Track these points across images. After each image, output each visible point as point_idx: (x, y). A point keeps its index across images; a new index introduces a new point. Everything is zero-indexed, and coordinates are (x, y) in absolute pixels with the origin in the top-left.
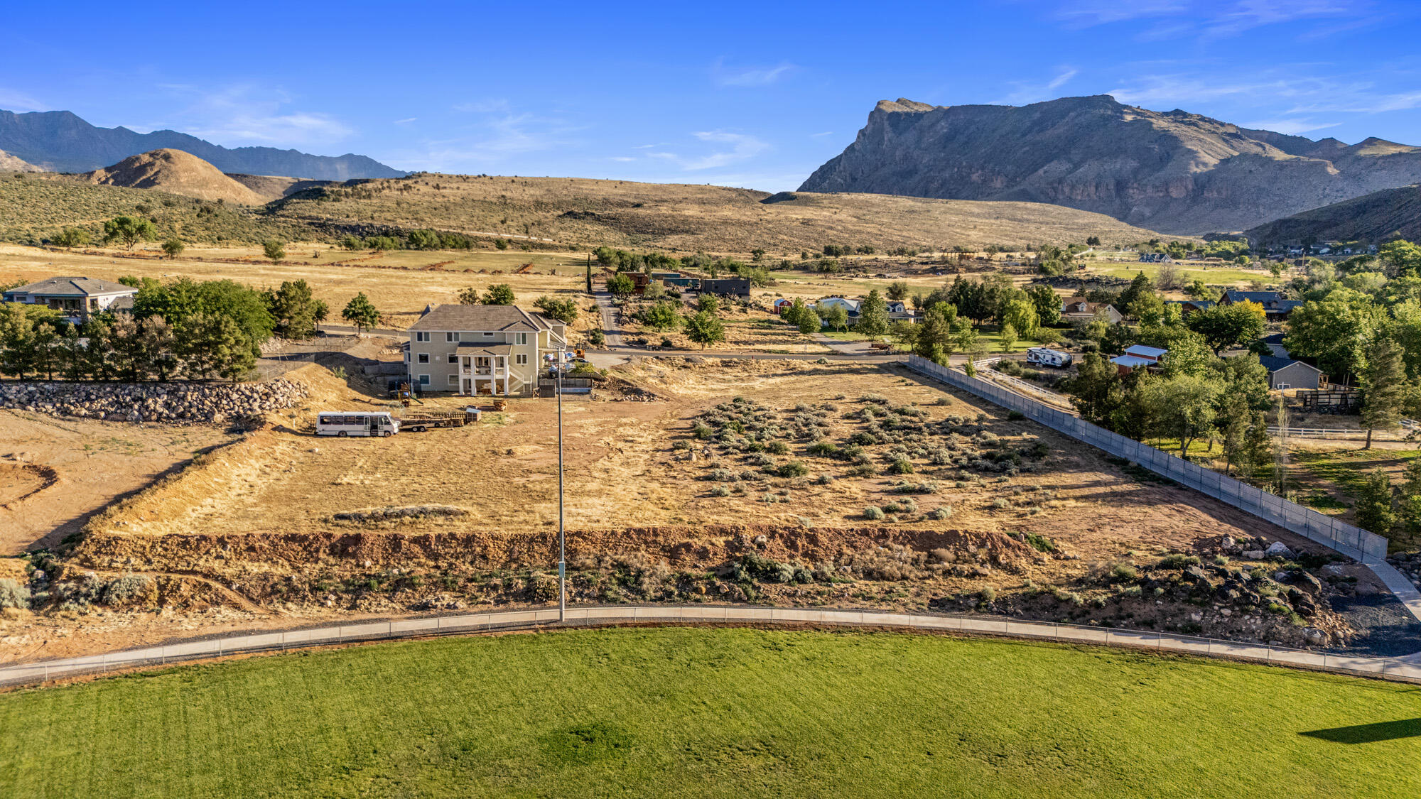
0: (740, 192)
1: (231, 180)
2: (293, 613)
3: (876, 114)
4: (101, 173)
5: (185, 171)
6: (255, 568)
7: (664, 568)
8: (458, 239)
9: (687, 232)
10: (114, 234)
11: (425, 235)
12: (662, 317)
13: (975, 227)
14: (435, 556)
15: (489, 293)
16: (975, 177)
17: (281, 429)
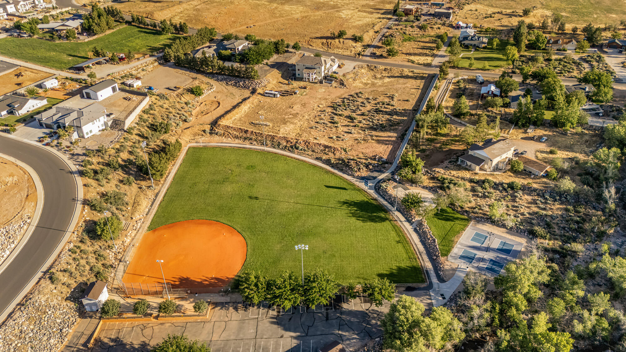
2: (237, 141)
6: (235, 133)
7: (285, 144)
12: (387, 43)
14: (256, 135)
17: (259, 94)
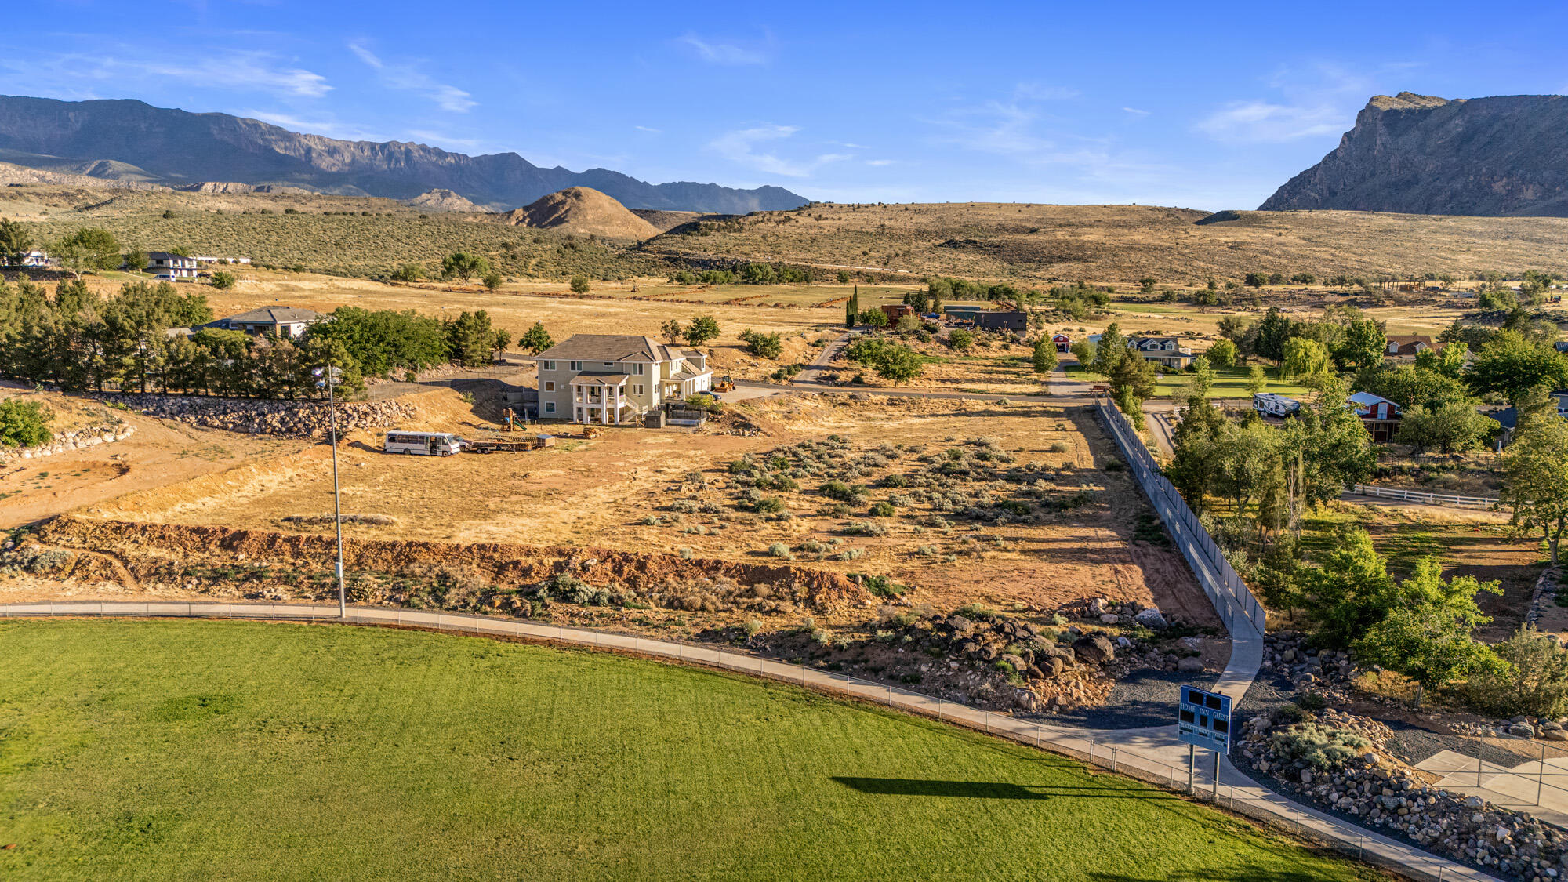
0: (1170, 212)
1: (634, 216)
3: (1369, 115)
4: (519, 212)
5: (592, 208)
6: (154, 553)
7: (482, 581)
8: (796, 272)
9: (1078, 259)
10: (450, 269)
11: (760, 268)
12: (867, 352)
13: (1469, 250)
15: (692, 324)
16: (1498, 187)
17: (357, 445)
